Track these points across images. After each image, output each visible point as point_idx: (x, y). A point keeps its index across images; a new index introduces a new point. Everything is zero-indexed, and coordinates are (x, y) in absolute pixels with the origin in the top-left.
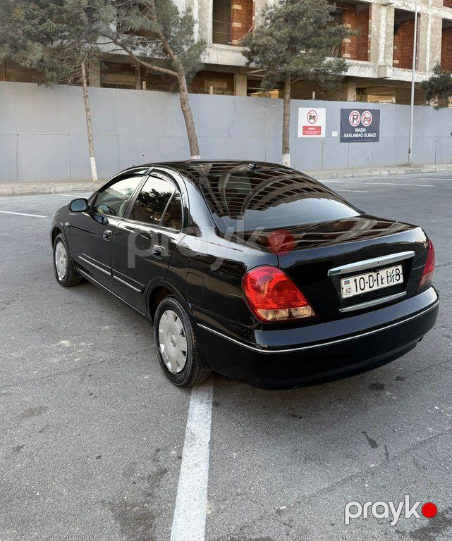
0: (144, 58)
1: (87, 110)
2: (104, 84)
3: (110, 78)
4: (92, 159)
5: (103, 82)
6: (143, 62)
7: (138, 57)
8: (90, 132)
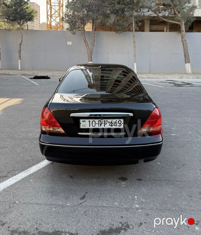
0: (164, 17)
1: (134, 42)
2: (152, 30)
3: (154, 27)
4: (135, 64)
5: (151, 29)
6: (164, 19)
7: (161, 16)
8: (135, 52)
